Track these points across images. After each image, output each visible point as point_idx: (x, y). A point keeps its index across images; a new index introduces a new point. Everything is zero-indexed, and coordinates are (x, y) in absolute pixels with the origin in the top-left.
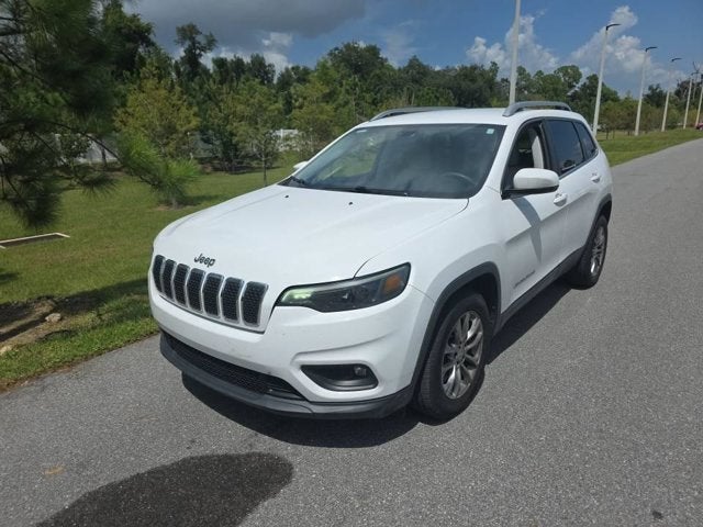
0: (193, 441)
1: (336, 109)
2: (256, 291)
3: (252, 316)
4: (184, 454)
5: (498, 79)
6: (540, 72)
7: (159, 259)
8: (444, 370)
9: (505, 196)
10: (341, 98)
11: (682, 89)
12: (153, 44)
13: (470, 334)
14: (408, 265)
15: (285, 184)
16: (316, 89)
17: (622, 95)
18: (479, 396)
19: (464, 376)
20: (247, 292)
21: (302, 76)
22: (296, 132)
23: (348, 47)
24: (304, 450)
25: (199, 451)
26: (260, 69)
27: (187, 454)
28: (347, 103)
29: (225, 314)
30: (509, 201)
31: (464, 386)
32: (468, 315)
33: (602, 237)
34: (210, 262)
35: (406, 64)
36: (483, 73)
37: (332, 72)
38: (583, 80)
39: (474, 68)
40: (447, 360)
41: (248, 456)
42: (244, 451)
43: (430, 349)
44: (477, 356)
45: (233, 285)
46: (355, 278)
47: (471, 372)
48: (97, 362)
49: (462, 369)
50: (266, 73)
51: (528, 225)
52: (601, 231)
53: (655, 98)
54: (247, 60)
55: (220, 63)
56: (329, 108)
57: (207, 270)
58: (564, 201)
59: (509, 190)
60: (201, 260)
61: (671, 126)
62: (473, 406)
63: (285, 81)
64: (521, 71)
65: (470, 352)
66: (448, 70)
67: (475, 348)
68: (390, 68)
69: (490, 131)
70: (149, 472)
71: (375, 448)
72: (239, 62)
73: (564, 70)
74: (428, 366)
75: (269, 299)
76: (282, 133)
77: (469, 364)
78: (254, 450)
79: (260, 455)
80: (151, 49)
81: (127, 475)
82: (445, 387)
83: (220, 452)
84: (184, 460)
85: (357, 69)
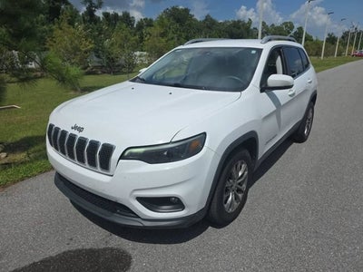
0: (71, 239)
1: (167, 41)
2: (108, 150)
3: (105, 165)
4: (65, 248)
5: (252, 28)
6: (273, 25)
7: (51, 126)
8: (225, 196)
9: (262, 91)
10: (170, 35)
11: (345, 35)
12: (69, 4)
13: (240, 174)
14: (205, 133)
15: (134, 81)
16: (156, 30)
17: (314, 38)
18: (244, 209)
19: (236, 198)
20: (102, 149)
21: (149, 23)
22: (145, 53)
23: (173, 8)
24: (140, 245)
25: (74, 246)
26: (127, 19)
27: (67, 249)
28: (172, 38)
29: (89, 163)
30: (264, 93)
31: (236, 204)
32: (240, 162)
33: (311, 114)
34: (80, 130)
35: (204, 19)
36: (244, 24)
37: (166, 21)
38: (295, 30)
39: (239, 21)
40: (227, 191)
41: (105, 249)
42: (102, 246)
43: (217, 185)
44: (244, 186)
45: (94, 145)
46: (171, 142)
47: (240, 195)
48: (21, 186)
49: (235, 195)
50: (130, 21)
51: (274, 108)
52: (311, 110)
53: (331, 40)
54: (120, 14)
55: (106, 15)
56: (163, 40)
57: (79, 135)
58: (294, 94)
59: (264, 87)
60: (75, 128)
61: (339, 54)
62: (241, 216)
63: (140, 26)
64: (264, 24)
65: (239, 184)
66: (226, 22)
67: (243, 182)
68: (195, 20)
69: (254, 52)
70: (41, 262)
71: (183, 244)
72: (116, 15)
73: (285, 24)
74: (216, 194)
75: (116, 155)
76: (138, 53)
77: (239, 191)
78: (109, 246)
79: (112, 249)
80: (68, 7)
81: (27, 263)
82: (225, 206)
83: (88, 247)
84: (64, 253)
85: (178, 20)
